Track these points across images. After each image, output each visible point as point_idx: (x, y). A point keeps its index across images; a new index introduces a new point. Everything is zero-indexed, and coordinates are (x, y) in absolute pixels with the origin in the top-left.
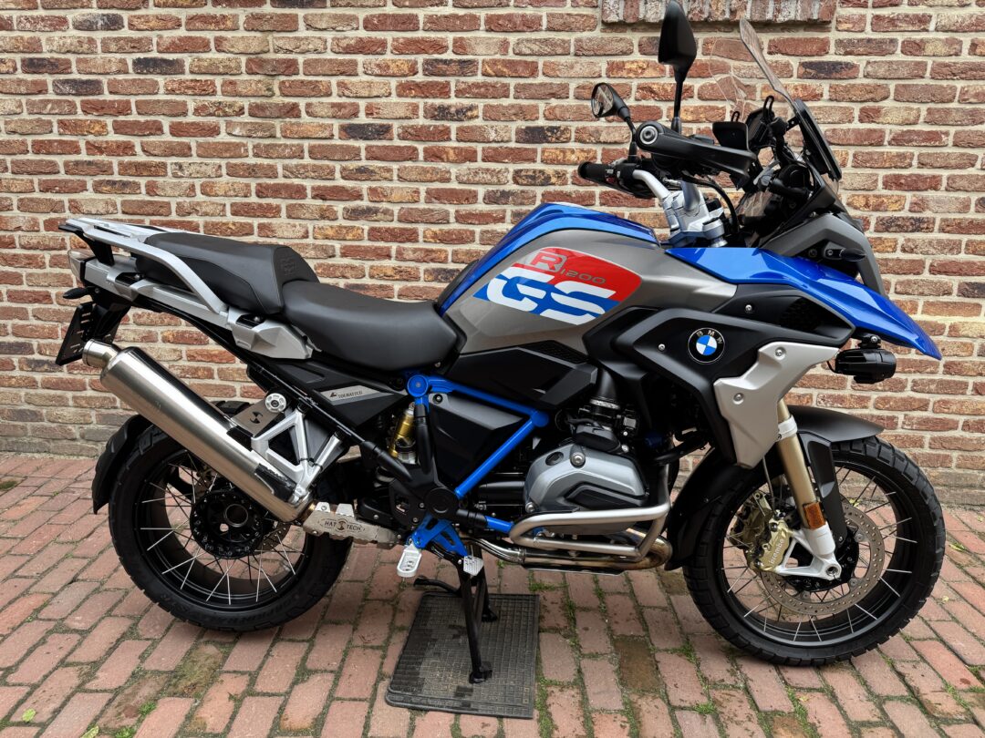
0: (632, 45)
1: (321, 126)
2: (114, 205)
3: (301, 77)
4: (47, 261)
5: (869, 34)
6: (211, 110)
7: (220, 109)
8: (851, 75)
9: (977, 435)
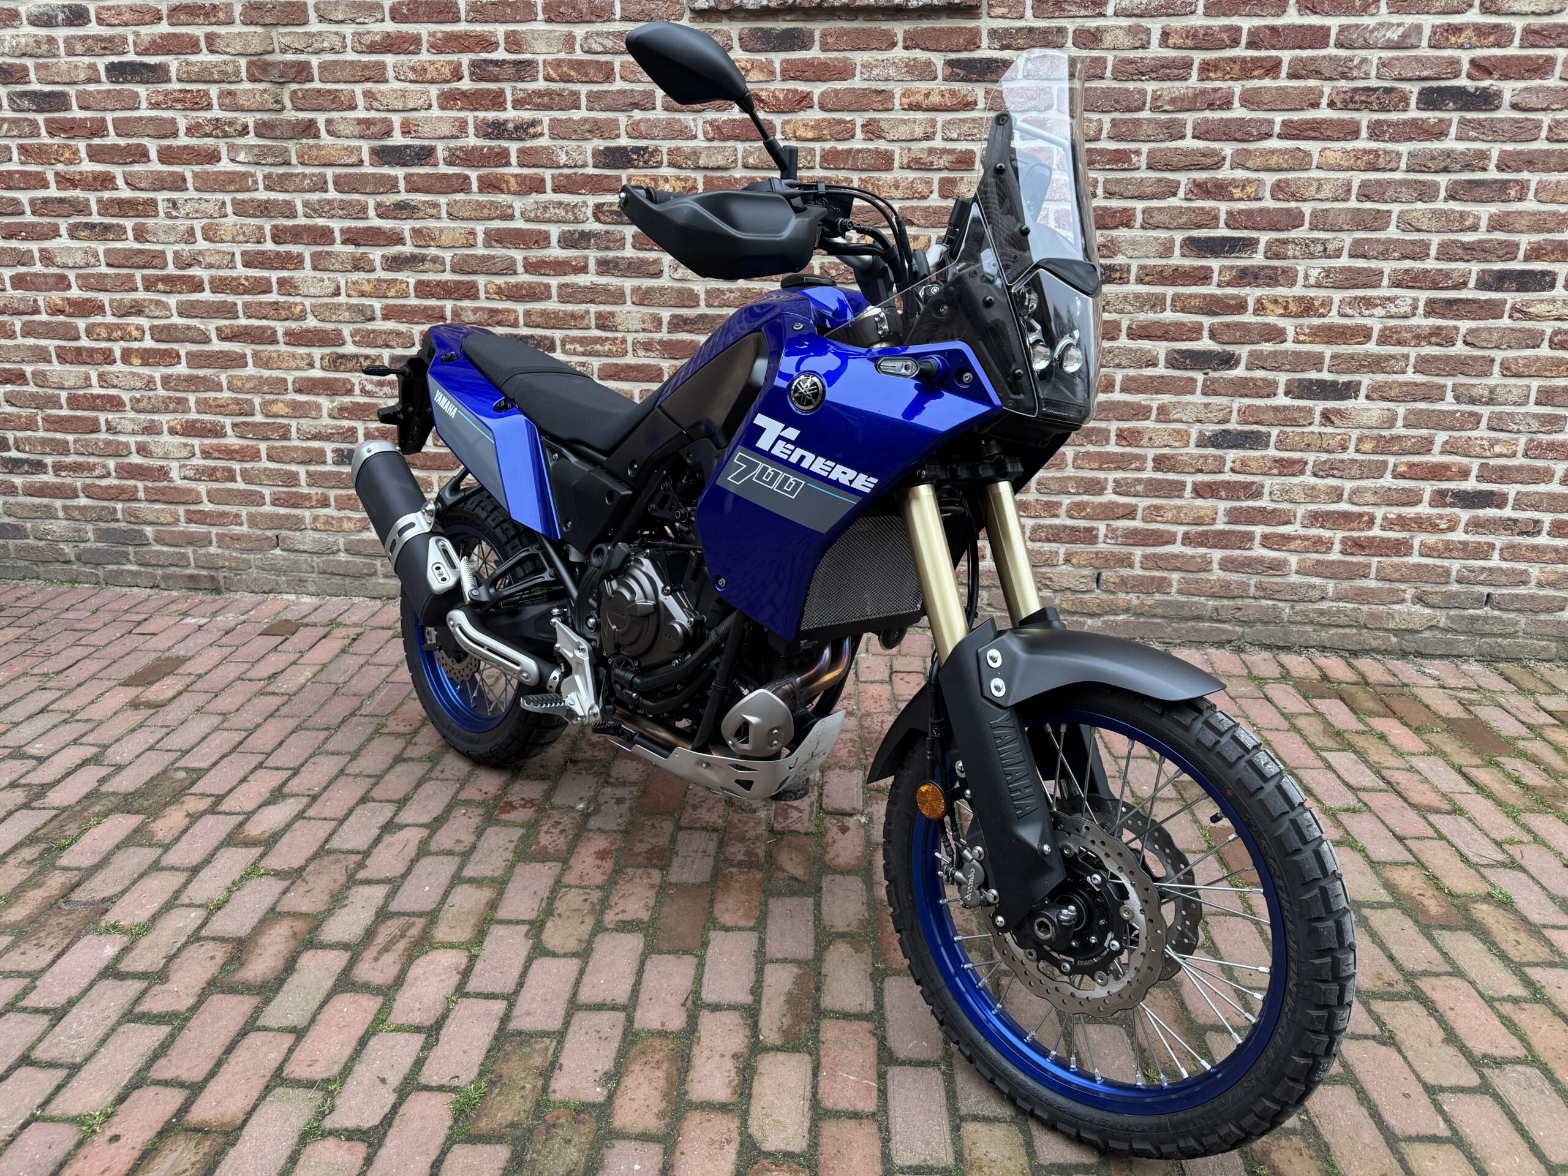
0: (730, 38)
1: (346, 148)
2: (96, 255)
3: (317, 85)
4: (18, 327)
5: (1030, 21)
6: (208, 130)
7: (218, 128)
8: (1008, 76)
9: (1202, 550)
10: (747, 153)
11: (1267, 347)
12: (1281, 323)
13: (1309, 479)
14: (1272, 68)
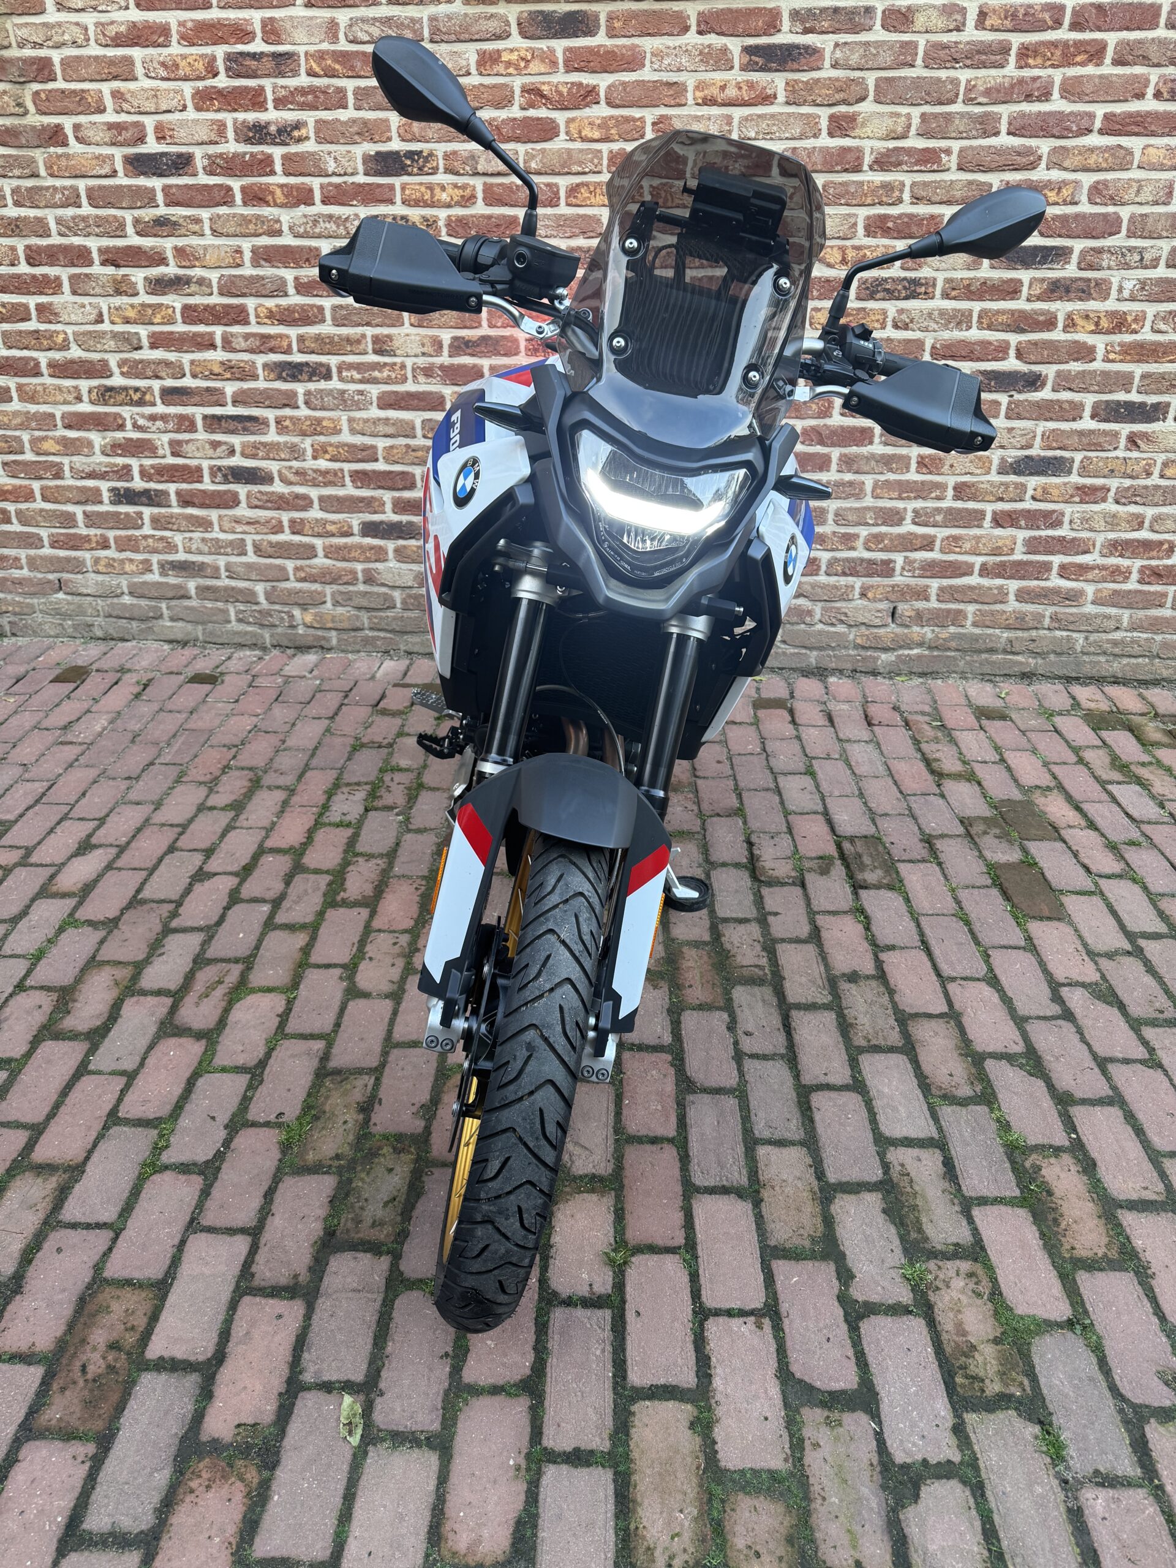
0: (508, 24)
1: (97, 158)
3: (60, 84)
8: (814, 65)
9: (999, 582)
10: (529, 156)
11: (1075, 367)
12: (1090, 340)
13: (1110, 506)
14: (1096, 53)
